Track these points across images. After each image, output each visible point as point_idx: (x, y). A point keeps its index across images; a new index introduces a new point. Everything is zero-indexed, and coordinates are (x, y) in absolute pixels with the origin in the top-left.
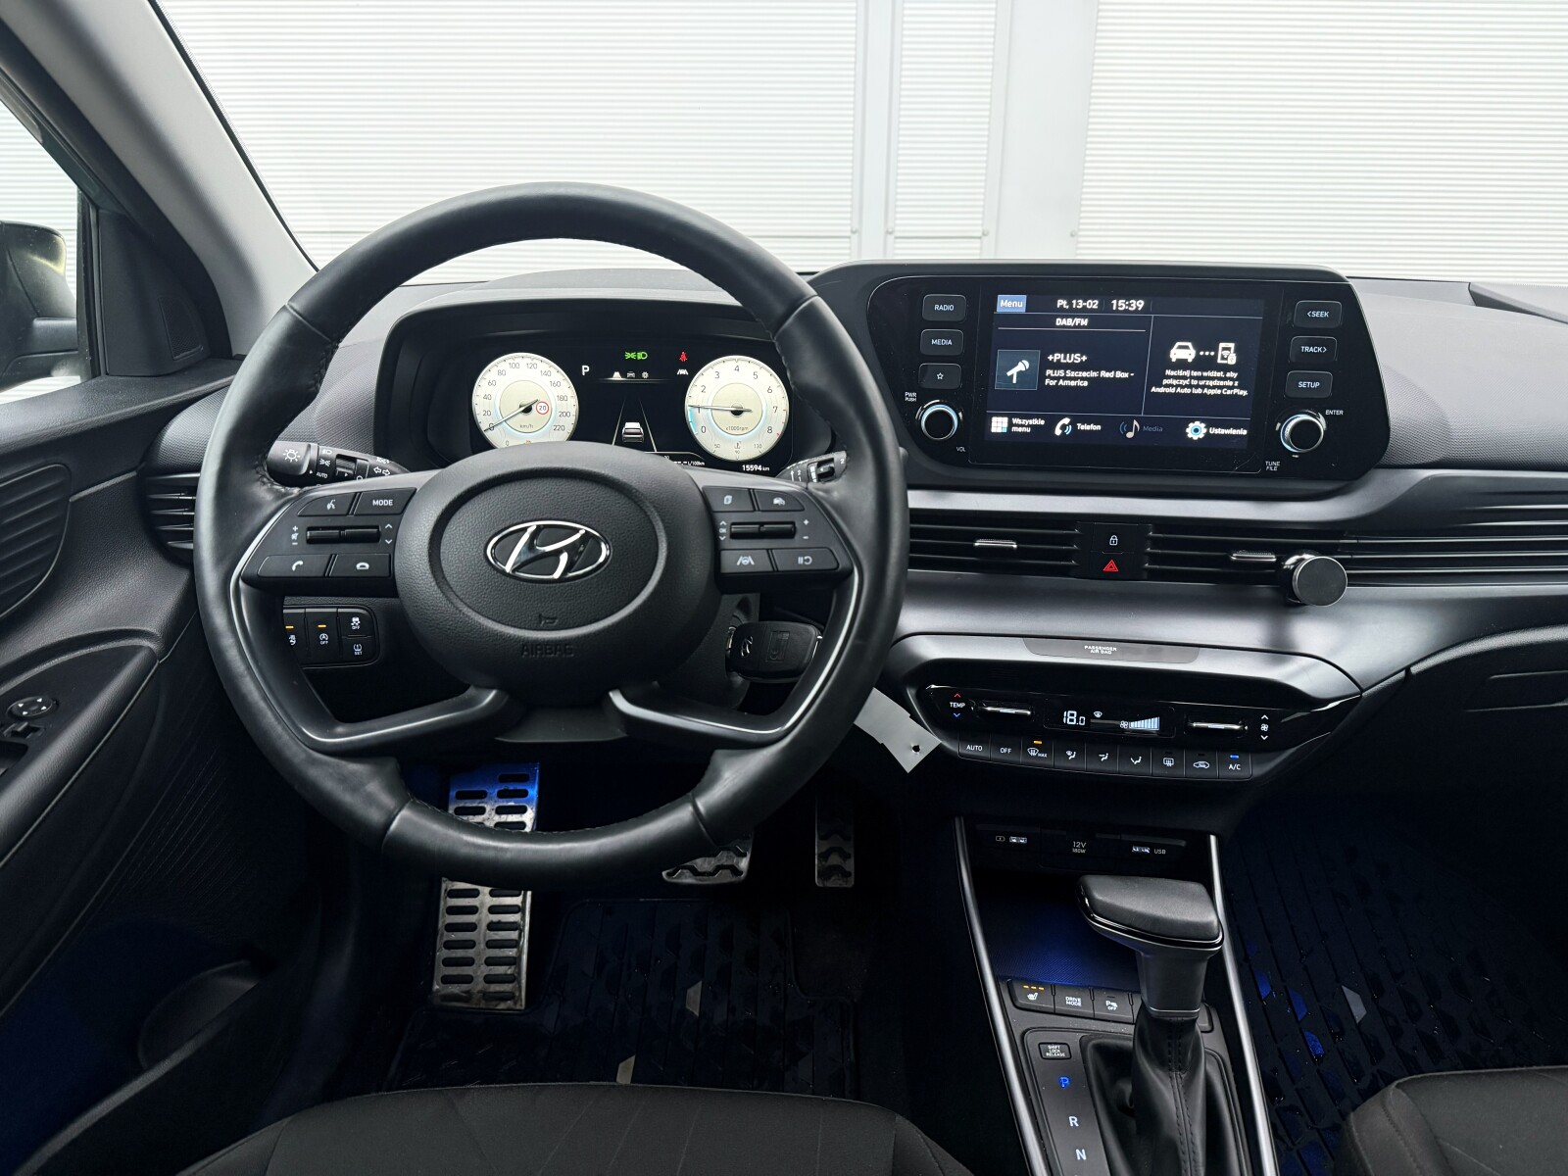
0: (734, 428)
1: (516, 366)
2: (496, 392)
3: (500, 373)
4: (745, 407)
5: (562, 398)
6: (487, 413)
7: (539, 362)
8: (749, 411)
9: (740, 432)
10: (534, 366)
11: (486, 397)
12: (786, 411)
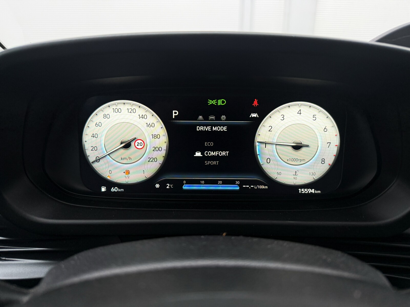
0: (294, 160)
1: (119, 111)
2: (103, 132)
3: (105, 116)
4: (304, 143)
5: (155, 136)
6: (94, 148)
7: (137, 108)
8: (307, 146)
9: (299, 163)
10: (133, 111)
11: (93, 136)
12: (337, 146)
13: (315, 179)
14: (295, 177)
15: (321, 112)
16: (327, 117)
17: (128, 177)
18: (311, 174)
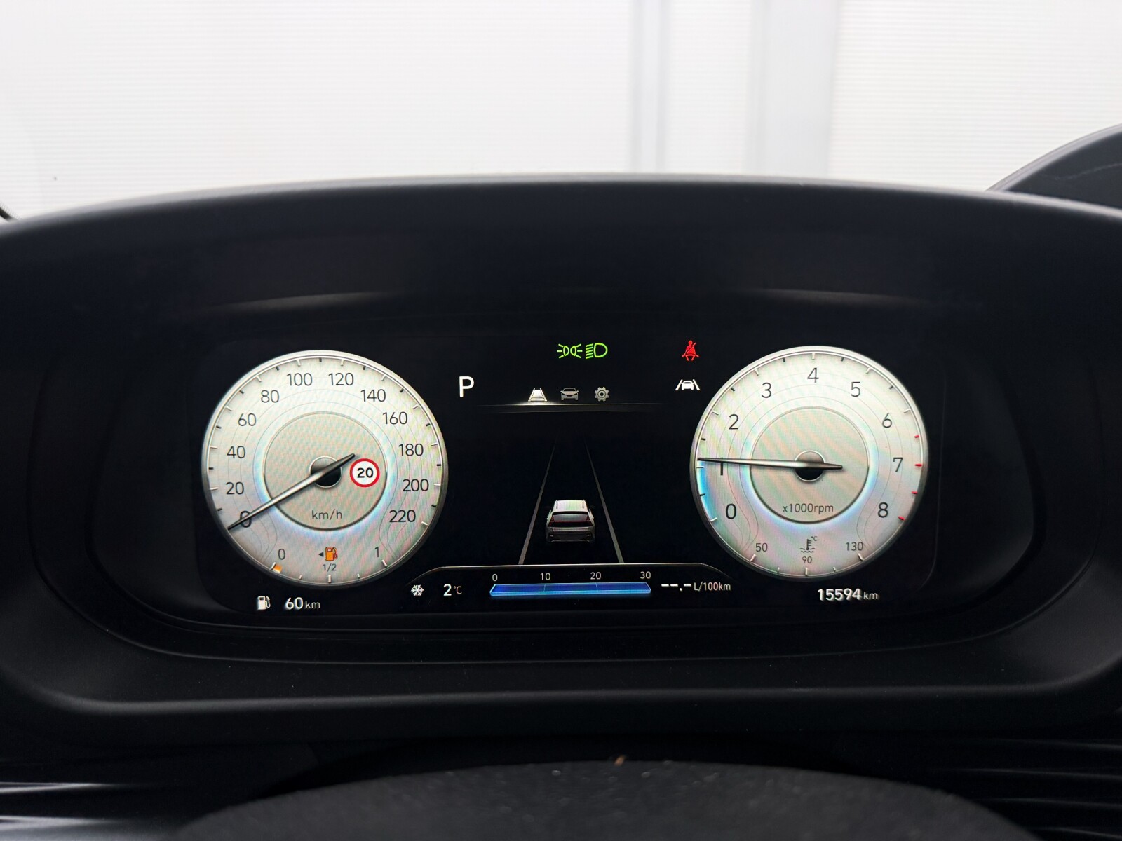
0: (801, 508)
1: (305, 380)
2: (257, 441)
3: (266, 396)
4: (829, 460)
5: (409, 450)
6: (235, 488)
7: (357, 372)
8: (838, 469)
9: (816, 516)
10: (346, 380)
11: (232, 453)
12: (921, 467)
13: (861, 560)
14: (807, 555)
15: (872, 375)
16: (890, 386)
17: (332, 567)
18: (851, 547)
